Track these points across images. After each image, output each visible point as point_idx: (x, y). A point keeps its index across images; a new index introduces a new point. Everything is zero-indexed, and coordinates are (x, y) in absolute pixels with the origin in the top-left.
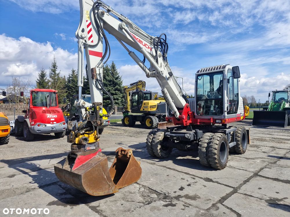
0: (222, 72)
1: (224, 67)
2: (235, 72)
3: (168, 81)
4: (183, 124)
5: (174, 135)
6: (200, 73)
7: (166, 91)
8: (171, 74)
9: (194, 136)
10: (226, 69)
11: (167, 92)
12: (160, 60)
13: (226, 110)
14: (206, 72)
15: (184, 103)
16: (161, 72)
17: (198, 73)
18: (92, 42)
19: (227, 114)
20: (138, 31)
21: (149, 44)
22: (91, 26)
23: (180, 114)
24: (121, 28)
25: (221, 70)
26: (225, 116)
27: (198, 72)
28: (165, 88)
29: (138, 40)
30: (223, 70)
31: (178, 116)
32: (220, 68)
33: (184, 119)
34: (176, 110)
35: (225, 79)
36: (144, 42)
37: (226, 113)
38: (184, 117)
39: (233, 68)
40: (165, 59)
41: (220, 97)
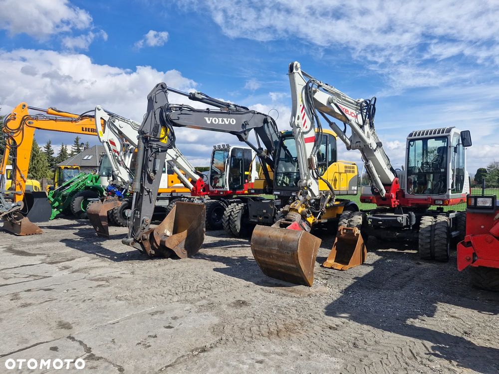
0: (445, 138)
1: (449, 131)
2: (465, 138)
3: (375, 153)
4: (390, 205)
5: (380, 218)
6: (413, 137)
7: (371, 164)
8: (379, 145)
9: (407, 220)
10: (452, 133)
11: (373, 166)
12: (367, 127)
13: (450, 188)
14: (423, 137)
15: (392, 177)
16: (370, 144)
17: (411, 138)
18: (306, 127)
19: (452, 193)
20: (345, 100)
21: (354, 112)
22: (304, 111)
23: (386, 192)
24: (329, 103)
25: (445, 134)
26: (448, 196)
27: (411, 135)
28: (370, 161)
29: (344, 110)
30: (447, 134)
31: (384, 195)
32: (443, 132)
33: (392, 198)
34: (382, 187)
35: (450, 147)
36: (350, 110)
37: (450, 191)
38: (393, 196)
39: (461, 133)
40: (372, 126)
41: (442, 170)
